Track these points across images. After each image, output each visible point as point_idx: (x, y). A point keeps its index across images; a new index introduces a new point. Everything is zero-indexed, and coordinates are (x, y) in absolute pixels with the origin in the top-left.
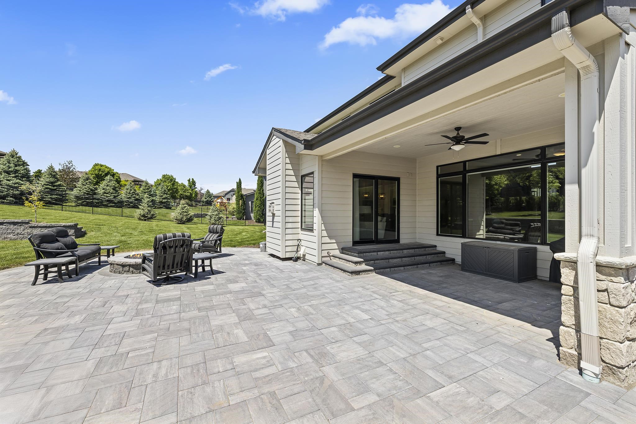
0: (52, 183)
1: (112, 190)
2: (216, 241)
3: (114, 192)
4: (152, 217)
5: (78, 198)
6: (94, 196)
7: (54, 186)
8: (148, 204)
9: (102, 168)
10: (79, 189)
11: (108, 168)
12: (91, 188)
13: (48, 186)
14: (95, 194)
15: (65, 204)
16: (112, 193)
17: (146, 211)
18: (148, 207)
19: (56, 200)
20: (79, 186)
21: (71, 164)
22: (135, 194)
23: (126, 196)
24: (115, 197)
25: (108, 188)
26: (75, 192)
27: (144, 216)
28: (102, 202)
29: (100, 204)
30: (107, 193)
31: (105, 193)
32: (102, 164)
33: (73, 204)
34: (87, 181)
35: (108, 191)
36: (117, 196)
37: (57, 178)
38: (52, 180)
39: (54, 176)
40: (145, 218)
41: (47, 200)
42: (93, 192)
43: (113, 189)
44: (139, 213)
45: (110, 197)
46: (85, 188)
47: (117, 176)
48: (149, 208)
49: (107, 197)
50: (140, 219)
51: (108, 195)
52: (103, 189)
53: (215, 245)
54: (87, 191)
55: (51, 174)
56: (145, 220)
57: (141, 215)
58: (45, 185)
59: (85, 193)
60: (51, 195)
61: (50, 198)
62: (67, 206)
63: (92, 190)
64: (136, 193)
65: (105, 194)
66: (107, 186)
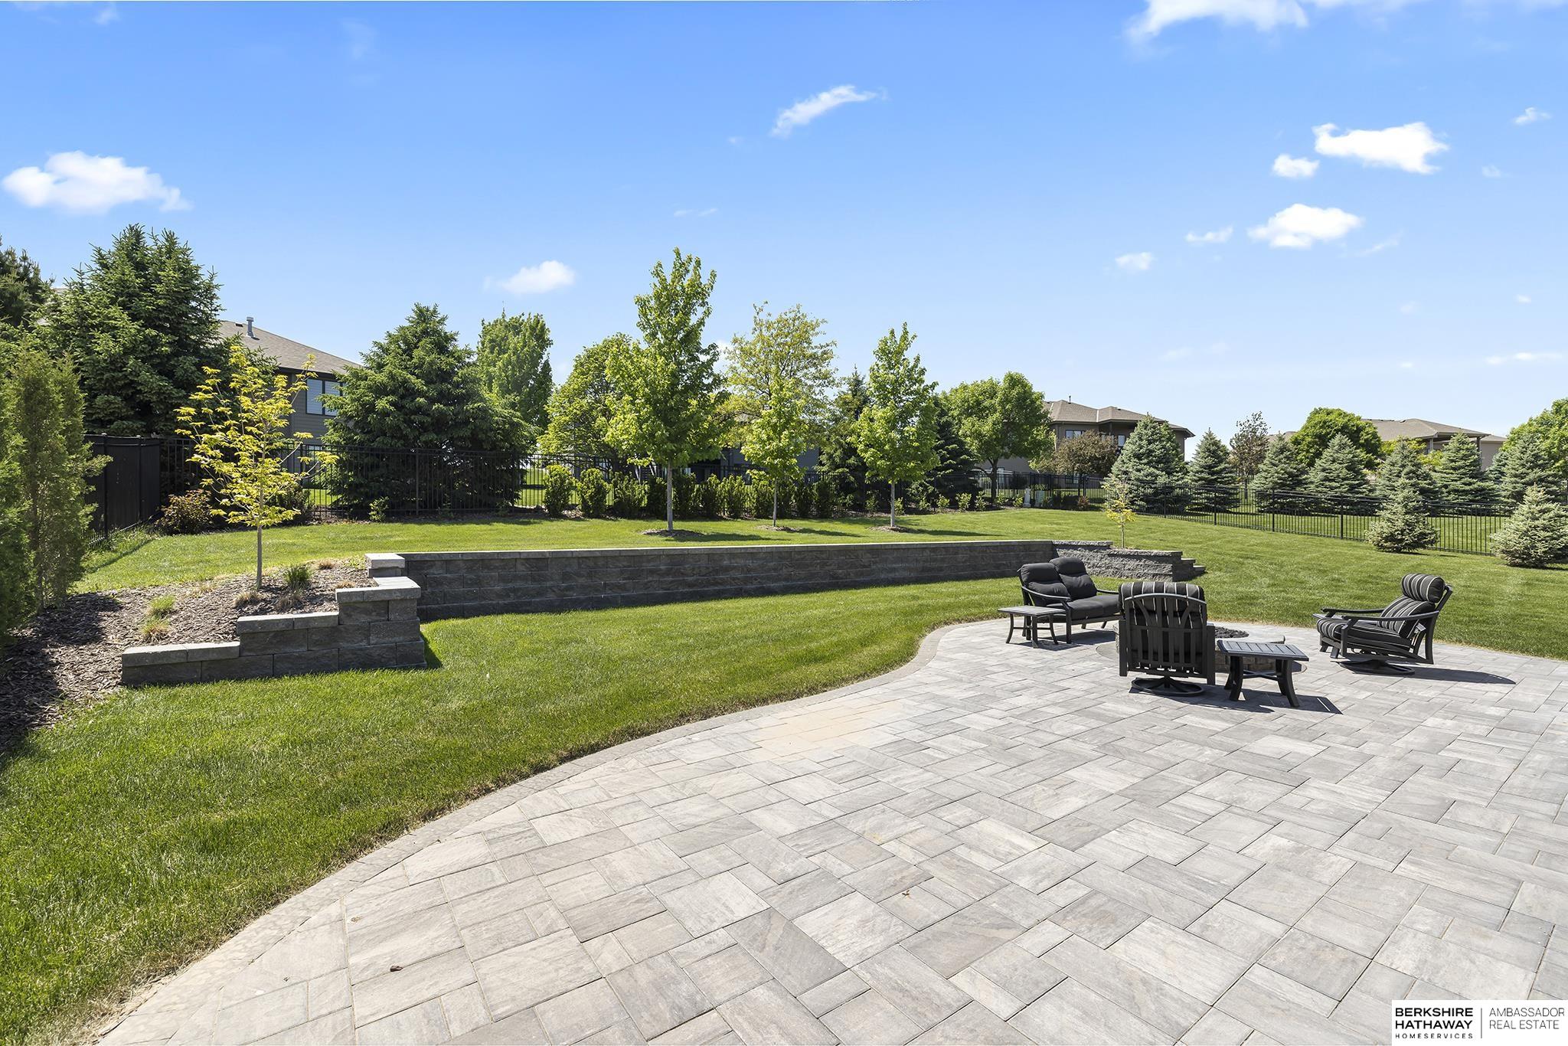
0: (1210, 467)
1: (1345, 470)
2: (1410, 624)
3: (1351, 474)
4: (1420, 542)
5: (1261, 495)
6: (1298, 489)
7: (1213, 474)
8: (1405, 506)
9: (1329, 418)
10: (1263, 474)
11: (1345, 415)
12: (1289, 470)
13: (1203, 475)
14: (1300, 483)
15: (1232, 510)
16: (1344, 479)
17: (1400, 524)
18: (1406, 513)
19: (1216, 503)
20: (1265, 468)
21: (1258, 423)
22: (1418, 477)
23: (1387, 483)
24: (1352, 488)
25: (1336, 466)
26: (1256, 483)
27: (1391, 538)
28: (1317, 501)
29: (1312, 507)
30: (1333, 480)
31: (1327, 479)
32: (1330, 408)
33: (1254, 510)
34: (1281, 456)
35: (1335, 475)
36: (1359, 485)
37: (1218, 457)
38: (1210, 461)
39: (1214, 452)
40: (1394, 543)
41: (1201, 504)
42: (1295, 480)
43: (1347, 468)
44: (1379, 530)
45: (1339, 487)
46: (1278, 473)
47: (1367, 434)
48: (1408, 517)
49: (1332, 488)
50: (1380, 547)
51: (1334, 484)
52: (1324, 470)
53: (1405, 632)
54: (1280, 479)
55: (1209, 450)
56: (1398, 551)
57: (1384, 535)
58: (1197, 472)
59: (1276, 483)
60: (1208, 491)
61: (1206, 498)
62: (1236, 513)
63: (1290, 475)
64: (1419, 473)
65: (1327, 483)
66: (1334, 461)
